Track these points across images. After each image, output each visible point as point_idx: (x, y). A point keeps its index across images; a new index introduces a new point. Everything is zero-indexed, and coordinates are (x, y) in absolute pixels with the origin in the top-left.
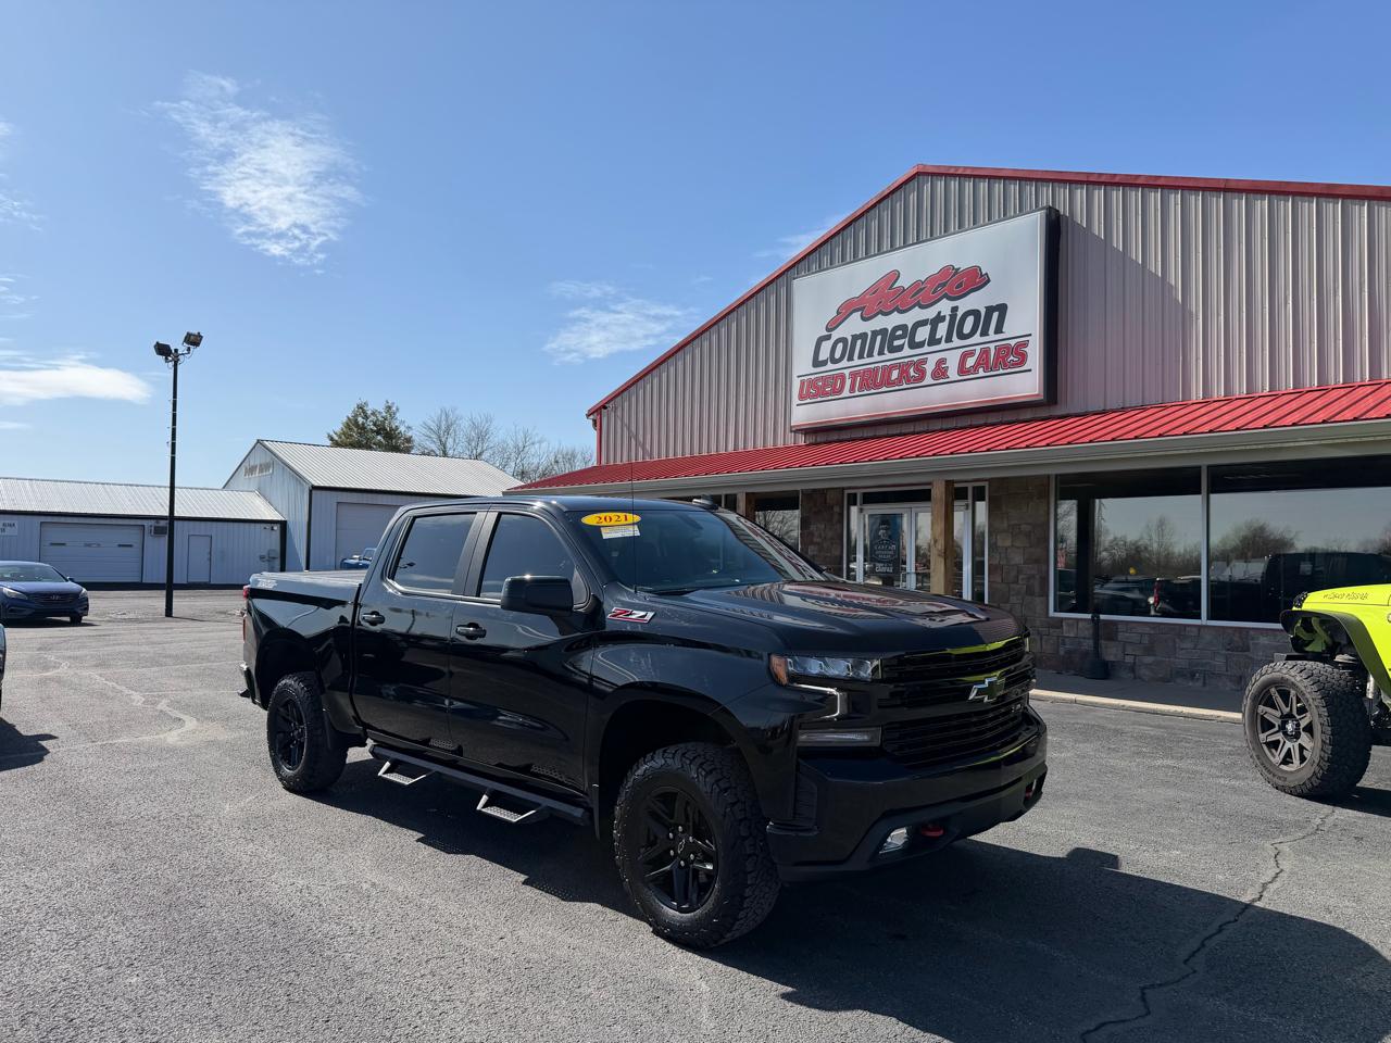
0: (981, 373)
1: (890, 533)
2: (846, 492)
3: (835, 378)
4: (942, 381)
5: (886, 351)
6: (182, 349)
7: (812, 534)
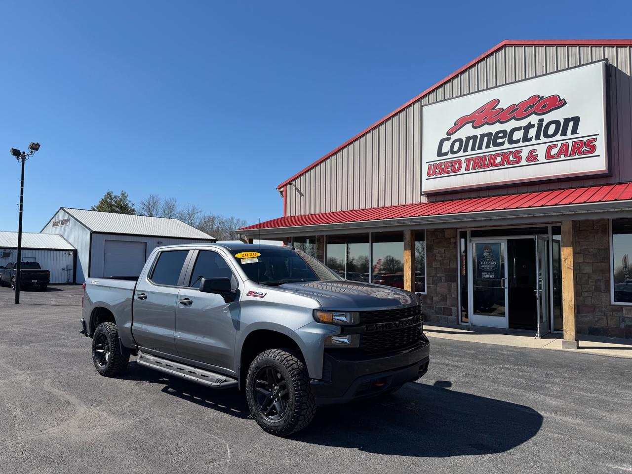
0: (562, 157)
1: (492, 255)
2: (459, 230)
3: (454, 163)
4: (533, 163)
5: (491, 146)
6: (27, 151)
7: (435, 255)
